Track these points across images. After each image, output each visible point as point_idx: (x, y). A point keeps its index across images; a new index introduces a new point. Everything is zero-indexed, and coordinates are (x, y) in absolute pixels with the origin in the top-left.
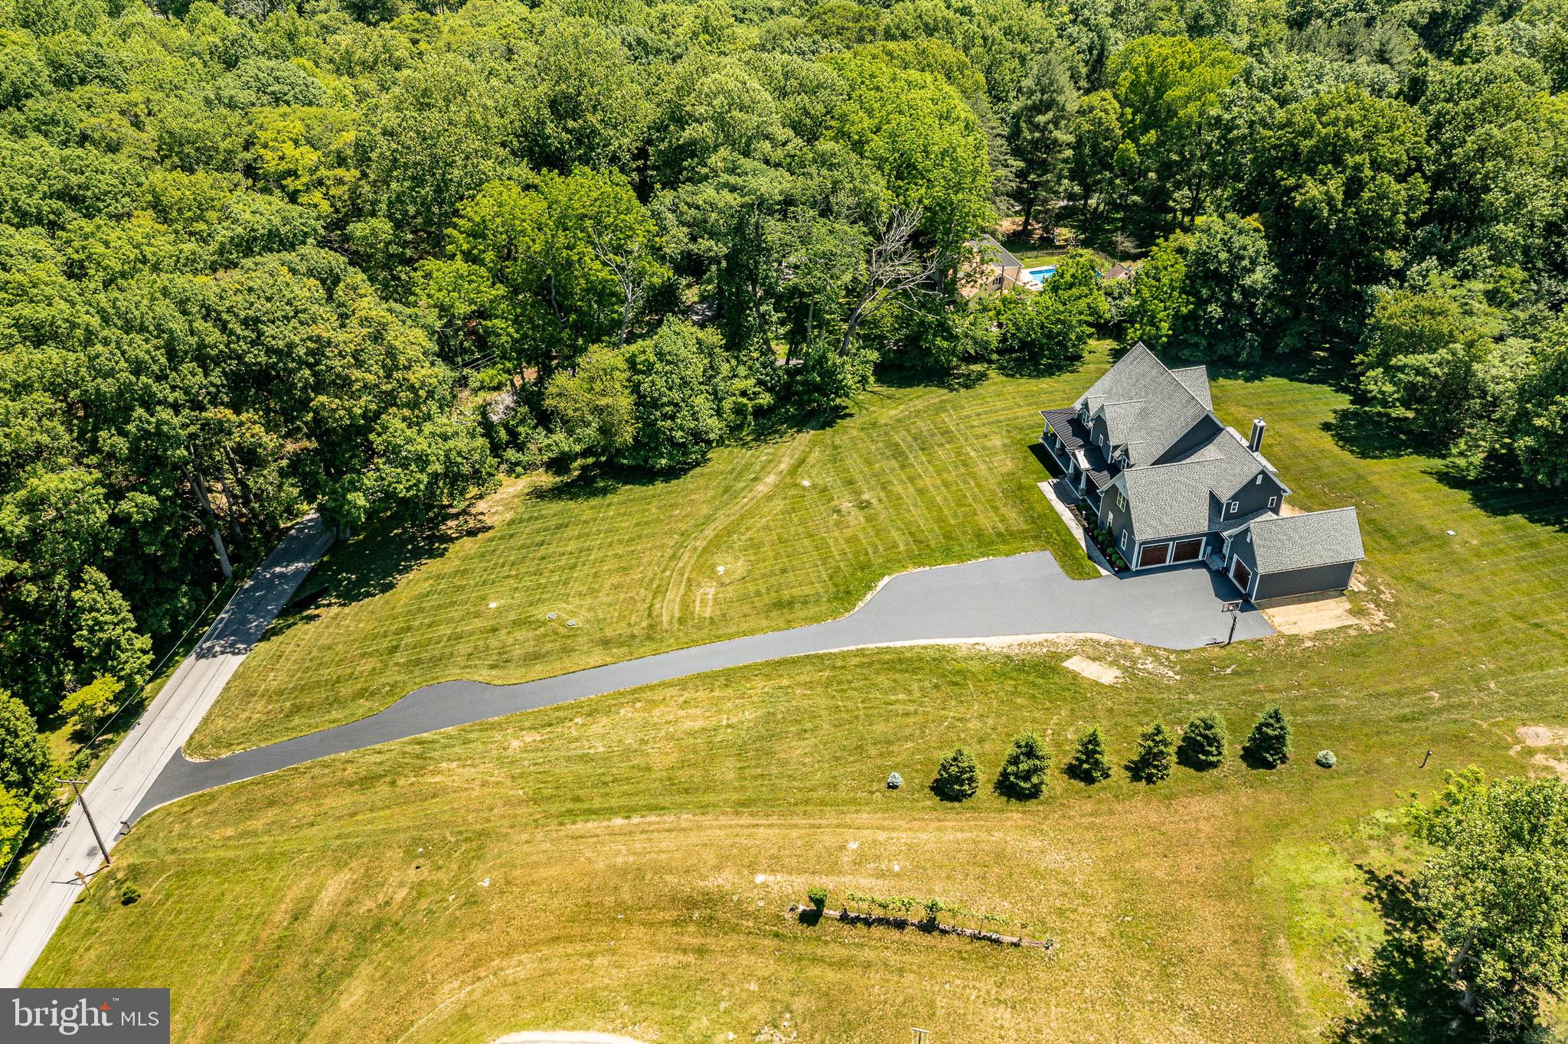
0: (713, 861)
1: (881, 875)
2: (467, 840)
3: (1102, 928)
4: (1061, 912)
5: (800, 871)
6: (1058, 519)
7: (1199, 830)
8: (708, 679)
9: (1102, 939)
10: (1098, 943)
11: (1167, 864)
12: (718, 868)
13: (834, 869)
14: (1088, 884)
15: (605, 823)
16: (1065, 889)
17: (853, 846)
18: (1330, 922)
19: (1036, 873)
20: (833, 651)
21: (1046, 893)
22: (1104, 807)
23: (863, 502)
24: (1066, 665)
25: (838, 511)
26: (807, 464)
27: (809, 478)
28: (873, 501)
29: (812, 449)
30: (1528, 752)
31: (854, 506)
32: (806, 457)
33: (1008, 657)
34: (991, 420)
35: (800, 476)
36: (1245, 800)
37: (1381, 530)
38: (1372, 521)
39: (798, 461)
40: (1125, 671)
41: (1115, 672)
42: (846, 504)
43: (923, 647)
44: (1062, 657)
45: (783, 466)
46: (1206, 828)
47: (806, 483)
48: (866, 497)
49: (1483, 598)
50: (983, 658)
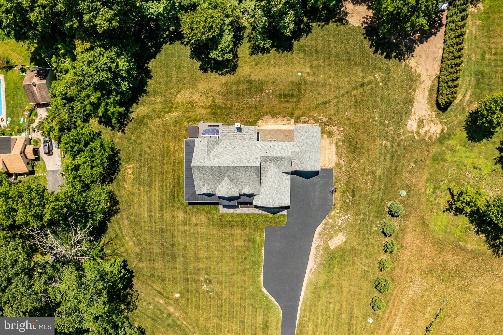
3: (443, 286)
4: (435, 295)
7: (417, 244)
9: (446, 287)
10: (447, 289)
11: (426, 258)
14: (428, 284)
16: (428, 291)
18: (460, 228)
19: (422, 297)
21: (429, 296)
22: (400, 266)
23: (205, 281)
24: (332, 248)
25: (208, 292)
26: (162, 291)
27: (174, 293)
28: (206, 277)
29: (149, 286)
30: (418, 133)
31: (208, 285)
32: (156, 290)
33: (321, 264)
34: (158, 208)
35: (170, 296)
36: (411, 226)
37: (286, 96)
38: (280, 96)
39: (159, 295)
40: (341, 230)
41: (341, 234)
42: (203, 287)
43: (307, 289)
44: (327, 247)
45: (162, 301)
46: (417, 242)
47: (177, 295)
48: (202, 279)
49: (342, 92)
50: (319, 273)
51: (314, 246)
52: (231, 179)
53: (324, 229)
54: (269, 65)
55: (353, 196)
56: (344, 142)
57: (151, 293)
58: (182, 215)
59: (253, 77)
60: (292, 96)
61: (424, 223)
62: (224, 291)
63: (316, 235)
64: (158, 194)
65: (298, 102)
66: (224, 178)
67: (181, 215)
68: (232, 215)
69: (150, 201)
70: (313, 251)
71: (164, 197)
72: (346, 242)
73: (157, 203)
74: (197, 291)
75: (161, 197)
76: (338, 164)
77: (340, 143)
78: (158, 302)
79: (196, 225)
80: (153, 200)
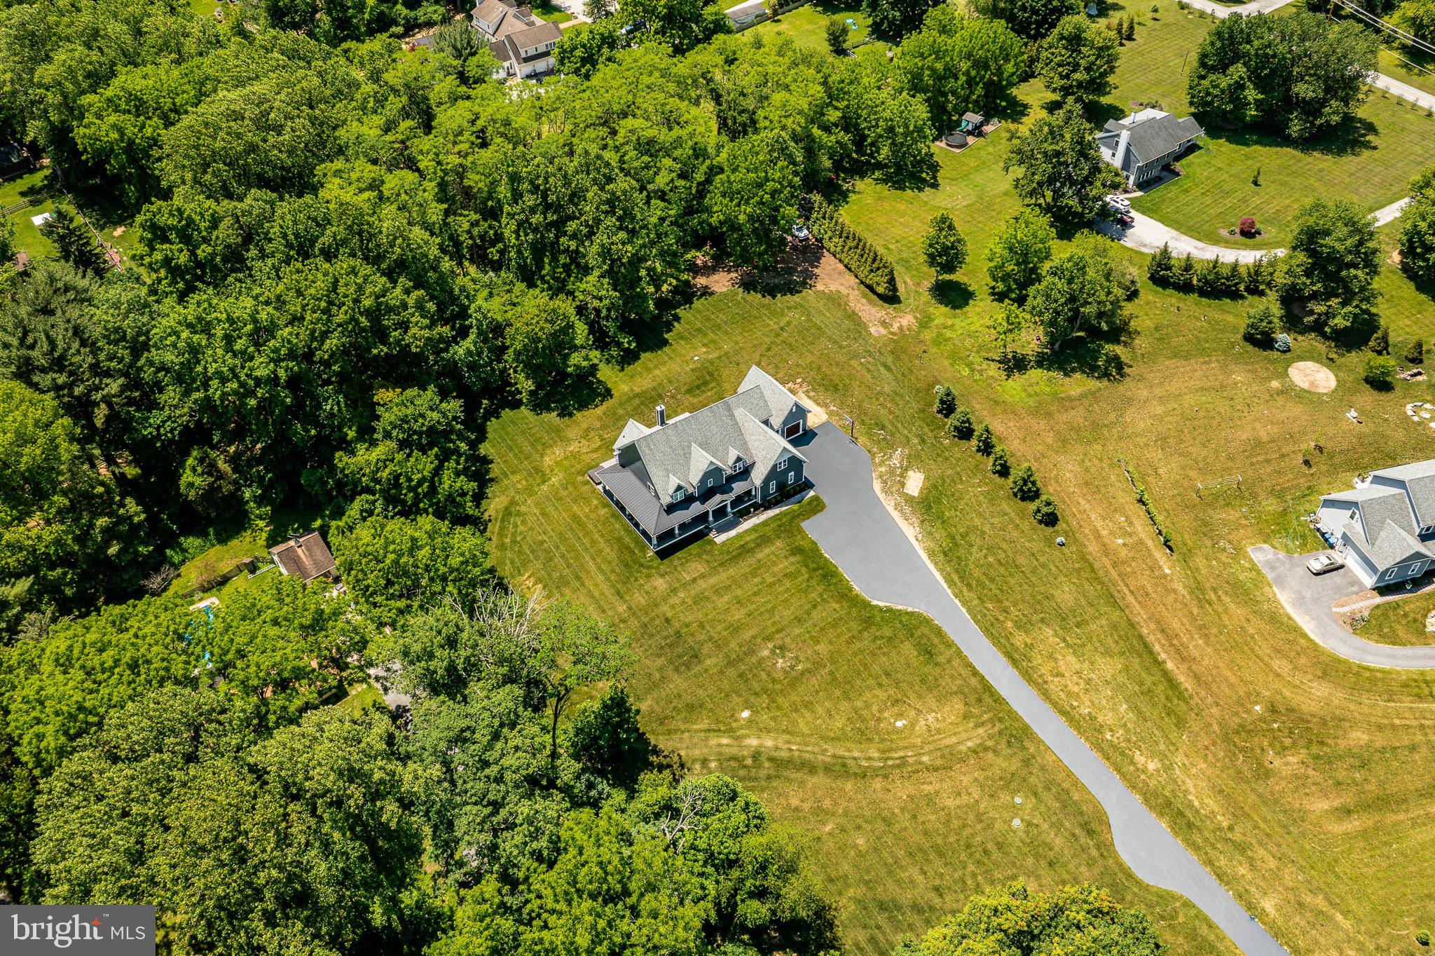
0: (1173, 595)
1: (1131, 524)
2: (1235, 745)
3: (1098, 447)
4: (1101, 460)
5: (1151, 555)
6: (765, 523)
8: (1028, 675)
9: (1103, 446)
10: (1106, 448)
11: (1043, 434)
12: (1174, 591)
13: (1141, 542)
14: (1078, 455)
15: (1176, 672)
16: (1087, 461)
17: (1120, 541)
18: (1042, 382)
19: (1087, 470)
20: (964, 610)
21: (1094, 466)
23: (773, 652)
24: (916, 494)
25: (792, 667)
26: (714, 727)
27: (737, 715)
28: (770, 645)
29: (683, 732)
30: (892, 333)
31: (783, 657)
32: (701, 731)
33: (923, 521)
34: (614, 599)
35: (734, 725)
36: (985, 413)
37: (698, 387)
38: (689, 391)
39: (711, 734)
40: (906, 470)
41: (911, 473)
42: (779, 665)
43: (936, 564)
44: (910, 500)
45: (725, 741)
46: (1012, 424)
47: (746, 714)
48: (766, 653)
49: (764, 347)
50: (930, 533)
51: (890, 509)
52: (700, 445)
53: (885, 482)
54: (649, 370)
55: (883, 427)
56: (814, 389)
57: (695, 740)
58: (661, 581)
59: (637, 390)
60: (706, 383)
61: (996, 403)
62: (817, 648)
63: (881, 496)
64: (600, 578)
65: (719, 385)
66: (689, 447)
67: (660, 584)
68: (739, 536)
69: (592, 597)
70: (896, 515)
71: (613, 577)
72: (927, 478)
73: (609, 593)
74: (774, 681)
75: (608, 579)
76: (830, 414)
77: (812, 394)
78: (720, 745)
79: (694, 580)
80: (596, 594)
